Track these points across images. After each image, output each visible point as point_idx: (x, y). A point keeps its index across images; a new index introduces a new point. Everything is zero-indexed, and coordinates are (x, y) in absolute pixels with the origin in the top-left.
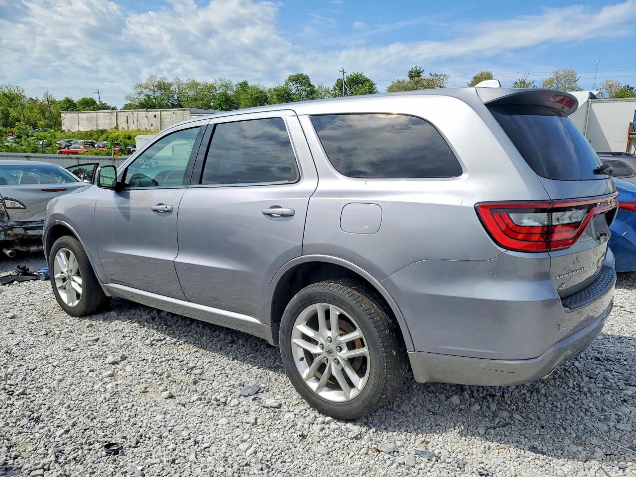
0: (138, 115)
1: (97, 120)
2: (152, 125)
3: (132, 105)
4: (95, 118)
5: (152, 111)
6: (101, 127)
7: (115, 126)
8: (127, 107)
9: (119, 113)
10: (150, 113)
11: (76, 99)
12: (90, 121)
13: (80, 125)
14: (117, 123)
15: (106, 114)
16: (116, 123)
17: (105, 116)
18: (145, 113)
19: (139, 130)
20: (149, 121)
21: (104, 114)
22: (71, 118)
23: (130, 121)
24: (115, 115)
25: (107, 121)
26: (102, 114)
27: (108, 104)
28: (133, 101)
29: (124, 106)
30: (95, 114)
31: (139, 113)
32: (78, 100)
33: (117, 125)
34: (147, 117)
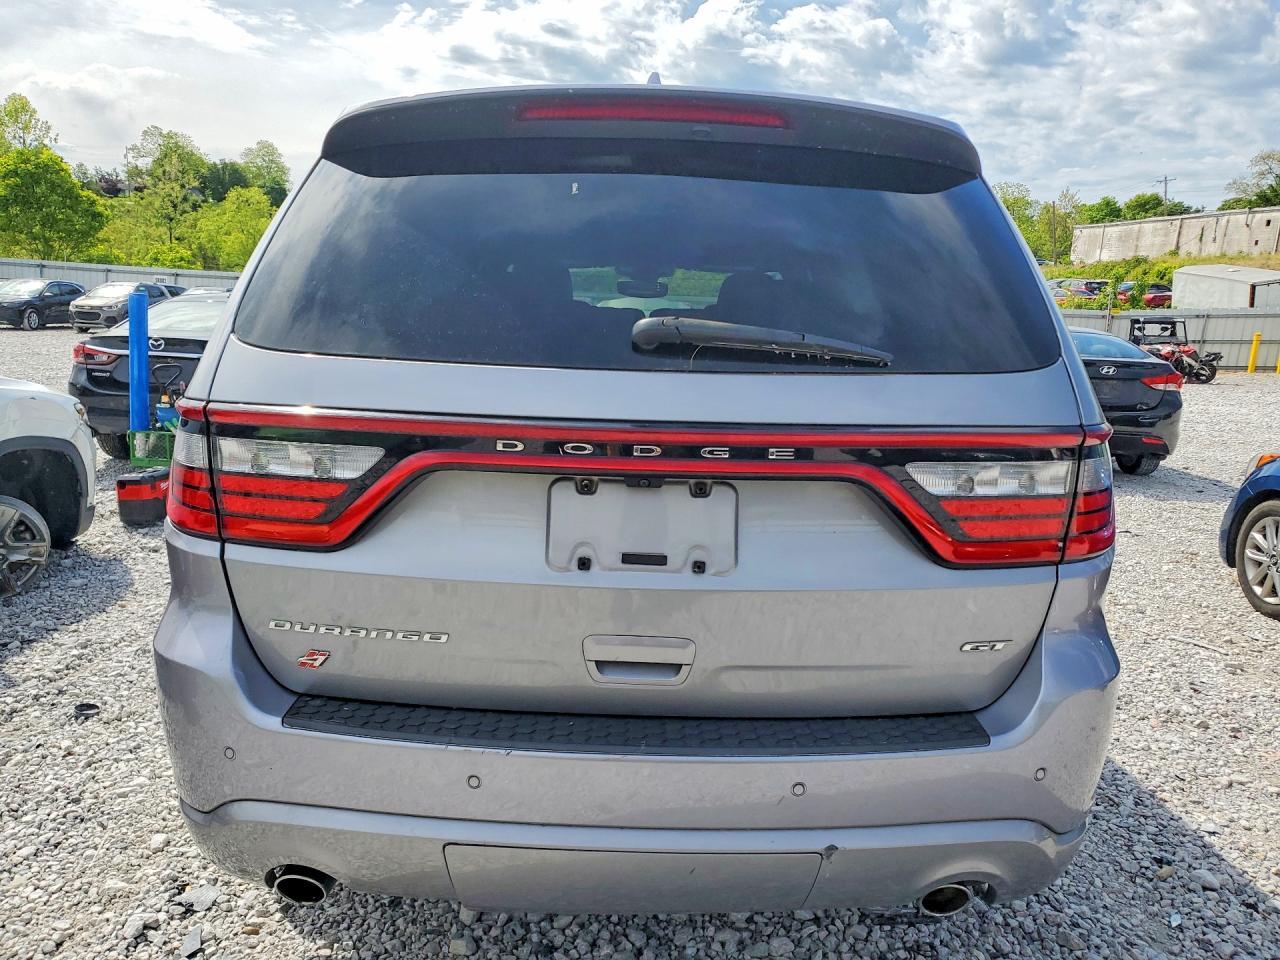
0: (1228, 222)
1: (1138, 239)
2: (1256, 243)
3: (1239, 200)
4: (1134, 235)
5: (1263, 212)
6: (1142, 253)
7: (1173, 248)
8: (1227, 206)
9: (1187, 221)
10: (1258, 216)
11: (1122, 200)
12: (1124, 241)
13: (1104, 251)
14: (1178, 243)
15: (1159, 225)
16: (1175, 242)
17: (1156, 229)
18: (1244, 216)
19: (1223, 255)
20: (1251, 235)
21: (1154, 224)
22: (1090, 236)
23: (1208, 236)
24: (1178, 226)
25: (1158, 240)
26: (1151, 225)
27: (1186, 204)
28: (1245, 191)
29: (1220, 205)
30: (1136, 227)
31: (1232, 217)
32: (1127, 200)
33: (1178, 247)
34: (1248, 226)
